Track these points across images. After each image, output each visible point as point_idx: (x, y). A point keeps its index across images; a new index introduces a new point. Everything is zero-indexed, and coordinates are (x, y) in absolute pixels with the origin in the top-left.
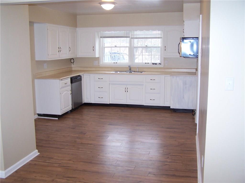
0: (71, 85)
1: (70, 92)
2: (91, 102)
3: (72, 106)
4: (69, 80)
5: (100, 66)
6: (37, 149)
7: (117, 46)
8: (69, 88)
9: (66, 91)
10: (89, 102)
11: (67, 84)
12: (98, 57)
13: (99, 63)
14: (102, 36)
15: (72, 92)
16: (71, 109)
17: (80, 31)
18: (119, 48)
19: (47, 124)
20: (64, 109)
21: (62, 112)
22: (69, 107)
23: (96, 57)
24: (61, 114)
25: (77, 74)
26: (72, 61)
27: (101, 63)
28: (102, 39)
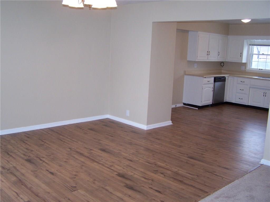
0: (214, 83)
1: (212, 89)
2: (232, 102)
3: (213, 101)
4: (213, 79)
5: (246, 71)
6: (171, 120)
7: (264, 54)
8: (212, 86)
9: (207, 88)
10: (230, 102)
11: (210, 82)
12: (246, 62)
13: (245, 68)
14: (251, 44)
15: (214, 89)
16: (212, 104)
17: (231, 38)
18: (266, 56)
19: (187, 111)
20: (204, 102)
21: (202, 104)
22: (210, 102)
23: (243, 62)
24: (201, 106)
25: (221, 75)
26: (222, 64)
27: (248, 68)
28: (251, 46)
